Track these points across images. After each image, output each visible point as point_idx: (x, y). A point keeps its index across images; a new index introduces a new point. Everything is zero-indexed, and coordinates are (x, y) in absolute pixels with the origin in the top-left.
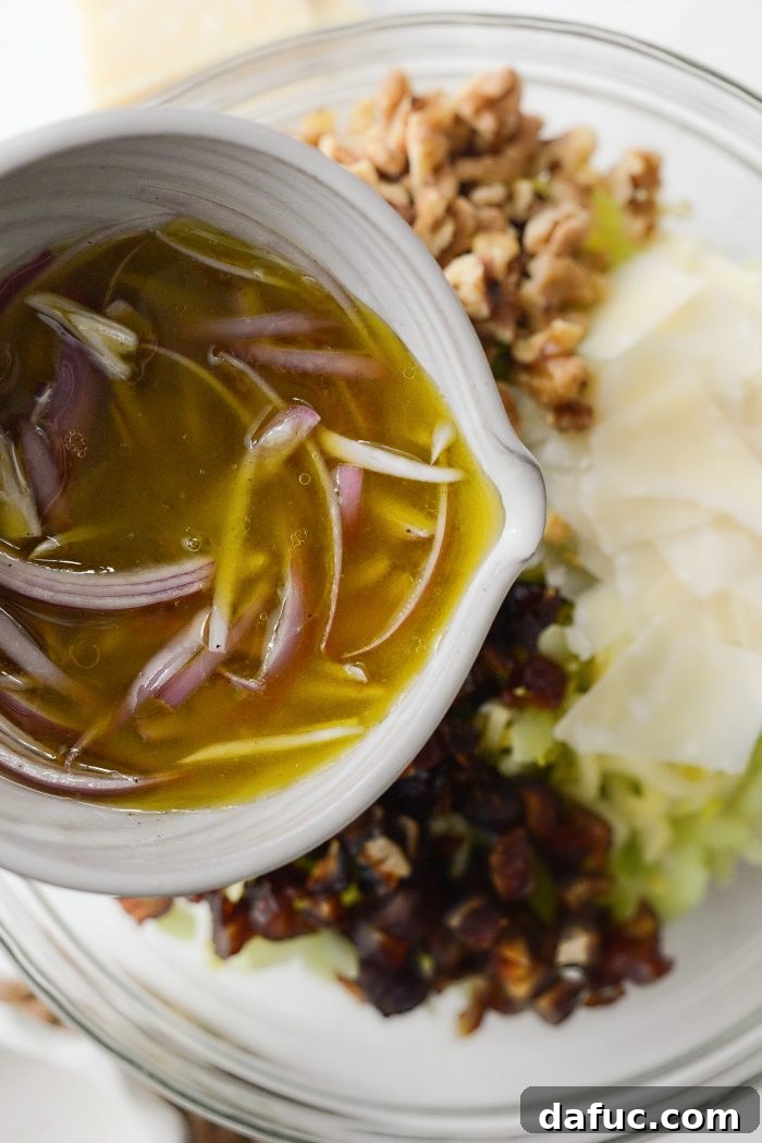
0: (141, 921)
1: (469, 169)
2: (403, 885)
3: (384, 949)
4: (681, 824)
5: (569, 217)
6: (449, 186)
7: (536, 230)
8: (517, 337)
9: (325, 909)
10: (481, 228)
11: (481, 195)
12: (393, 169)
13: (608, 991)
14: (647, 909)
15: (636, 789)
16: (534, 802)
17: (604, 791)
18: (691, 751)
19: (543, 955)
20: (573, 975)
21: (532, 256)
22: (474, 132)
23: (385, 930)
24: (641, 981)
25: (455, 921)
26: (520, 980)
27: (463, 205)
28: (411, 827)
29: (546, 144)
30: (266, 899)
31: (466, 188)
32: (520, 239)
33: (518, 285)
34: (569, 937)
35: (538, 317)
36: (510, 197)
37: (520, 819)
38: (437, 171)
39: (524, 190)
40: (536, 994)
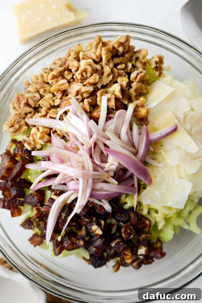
0: (35, 246)
1: (117, 60)
2: (101, 236)
3: (96, 252)
4: (167, 220)
5: (141, 72)
6: (111, 65)
7: (133, 76)
8: (128, 103)
9: (82, 243)
10: (120, 75)
11: (119, 67)
12: (98, 60)
13: (150, 261)
14: (159, 240)
15: (157, 212)
16: (132, 216)
17: (149, 213)
18: (169, 204)
19: (134, 252)
20: (141, 257)
21: (132, 82)
22: (117, 51)
23: (96, 247)
24: (158, 258)
25: (113, 245)
26: (129, 259)
27: (115, 69)
28: (103, 222)
29: (135, 52)
30: (67, 240)
31: (116, 65)
32: (129, 78)
33: (129, 90)
34: (140, 248)
35: (133, 98)
36: (126, 67)
37: (129, 220)
38: (108, 61)
39: (130, 65)
40: (133, 262)
